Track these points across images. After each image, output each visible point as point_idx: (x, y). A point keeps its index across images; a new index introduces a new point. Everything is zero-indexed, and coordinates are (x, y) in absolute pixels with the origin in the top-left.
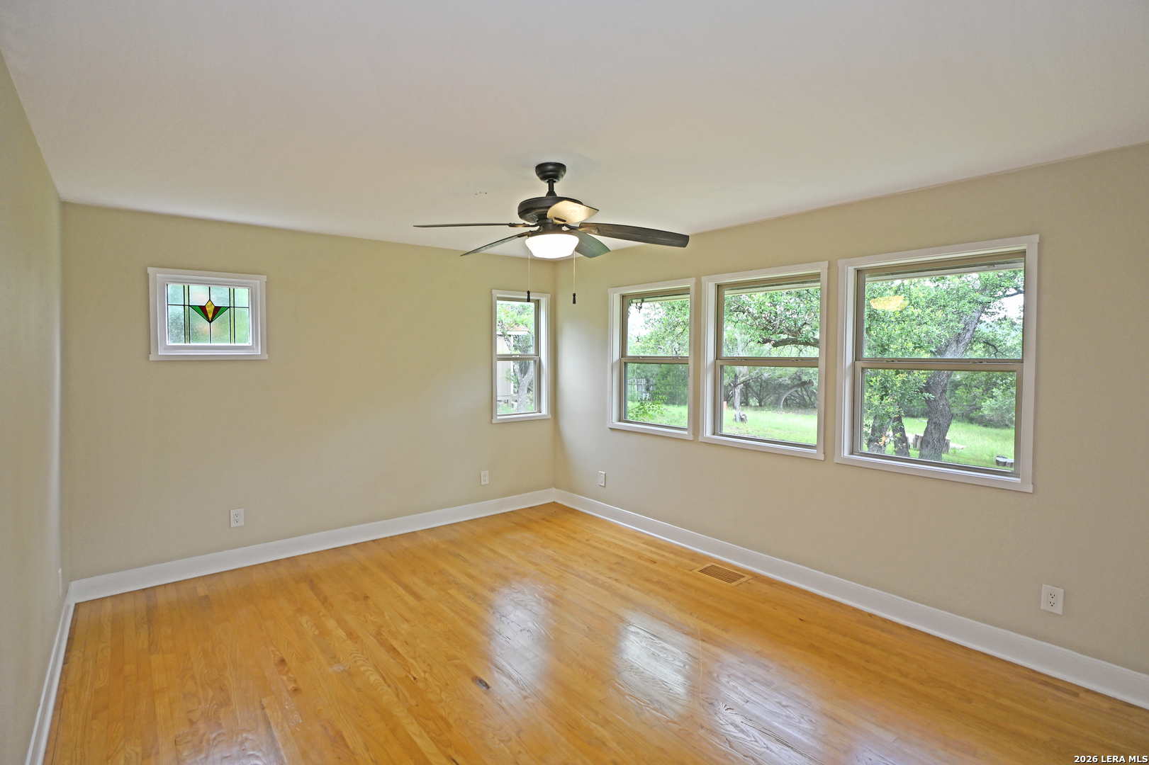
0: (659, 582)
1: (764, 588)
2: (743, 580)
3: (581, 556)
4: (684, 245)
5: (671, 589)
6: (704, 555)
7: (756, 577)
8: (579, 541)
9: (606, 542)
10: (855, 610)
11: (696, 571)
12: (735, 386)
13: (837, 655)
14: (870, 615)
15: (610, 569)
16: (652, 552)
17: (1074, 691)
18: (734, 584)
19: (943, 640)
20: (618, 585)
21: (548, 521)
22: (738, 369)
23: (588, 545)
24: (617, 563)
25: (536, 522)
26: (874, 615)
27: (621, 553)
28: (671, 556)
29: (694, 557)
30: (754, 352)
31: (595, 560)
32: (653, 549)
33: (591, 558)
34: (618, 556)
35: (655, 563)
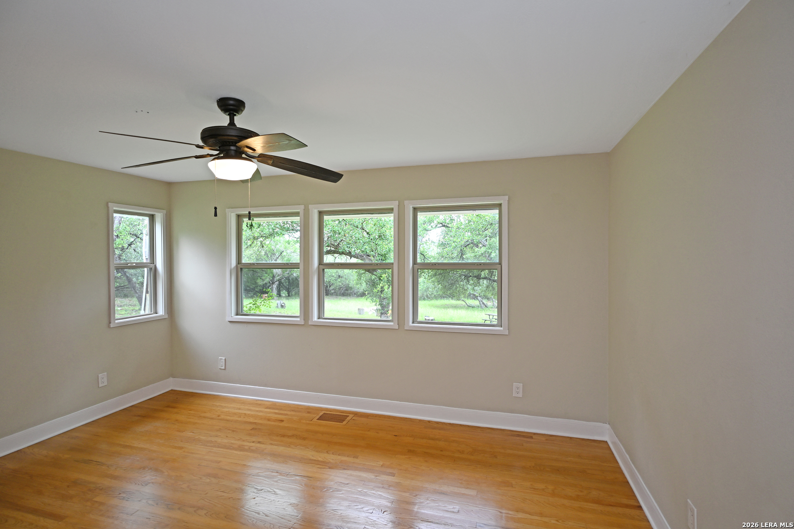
0: (293, 436)
1: (363, 420)
2: (348, 418)
3: (220, 430)
4: (335, 181)
5: (304, 438)
6: (315, 407)
7: (356, 414)
8: (212, 419)
9: (235, 414)
10: (420, 421)
11: (315, 420)
12: (273, 283)
13: (425, 452)
14: (429, 422)
15: (250, 435)
16: (276, 413)
17: (529, 436)
18: (345, 423)
19: (468, 426)
20: (262, 446)
21: (174, 408)
22: (275, 271)
23: (221, 420)
24: (253, 429)
25: (162, 411)
26: (431, 421)
27: (252, 420)
28: (293, 413)
29: (309, 410)
30: (285, 259)
31: (233, 431)
32: (276, 411)
33: (229, 430)
34: (251, 423)
35: (283, 421)
